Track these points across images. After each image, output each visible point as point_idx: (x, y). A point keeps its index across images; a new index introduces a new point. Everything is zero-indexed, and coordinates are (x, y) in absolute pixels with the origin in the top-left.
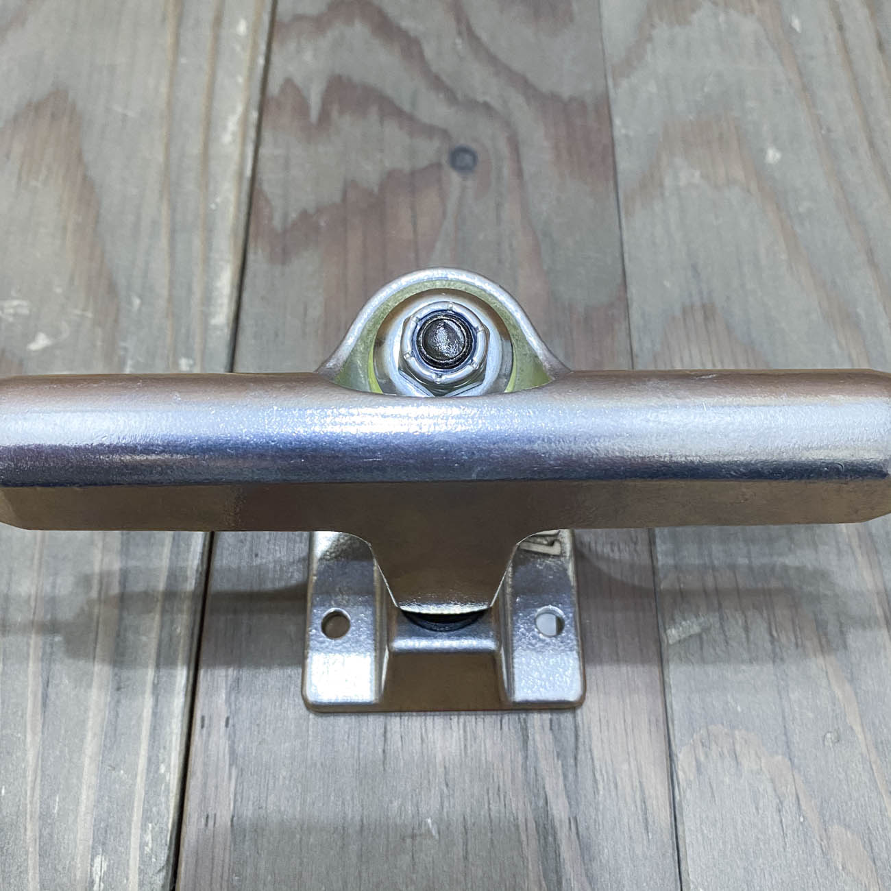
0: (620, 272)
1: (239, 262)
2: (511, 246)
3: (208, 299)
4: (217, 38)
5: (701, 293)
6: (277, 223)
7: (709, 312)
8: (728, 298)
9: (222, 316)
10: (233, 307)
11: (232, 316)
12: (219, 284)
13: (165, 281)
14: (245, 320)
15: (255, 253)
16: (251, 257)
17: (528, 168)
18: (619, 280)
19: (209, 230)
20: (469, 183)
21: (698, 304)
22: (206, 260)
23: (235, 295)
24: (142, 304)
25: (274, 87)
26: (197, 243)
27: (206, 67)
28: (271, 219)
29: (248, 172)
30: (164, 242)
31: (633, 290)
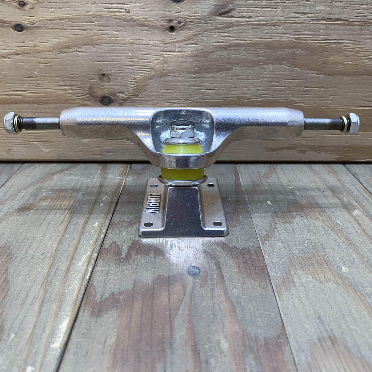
0: (280, 321)
1: (74, 317)
2: (220, 307)
3: (53, 334)
4: (84, 228)
5: (326, 330)
6: (98, 298)
7: (333, 340)
8: (342, 333)
9: (58, 344)
10: (66, 338)
11: (64, 342)
12: (61, 327)
13: (32, 325)
14: (71, 346)
15: (84, 312)
16: (81, 313)
17: (226, 275)
18: (281, 324)
19: (61, 301)
20: (197, 280)
21: (326, 336)
22: (56, 316)
23: (69, 332)
24: (15, 337)
25: (107, 245)
26: (54, 307)
27: (77, 238)
28: (94, 296)
29: (88, 277)
30: (37, 307)
31: (289, 330)
